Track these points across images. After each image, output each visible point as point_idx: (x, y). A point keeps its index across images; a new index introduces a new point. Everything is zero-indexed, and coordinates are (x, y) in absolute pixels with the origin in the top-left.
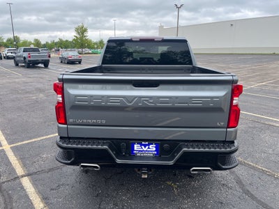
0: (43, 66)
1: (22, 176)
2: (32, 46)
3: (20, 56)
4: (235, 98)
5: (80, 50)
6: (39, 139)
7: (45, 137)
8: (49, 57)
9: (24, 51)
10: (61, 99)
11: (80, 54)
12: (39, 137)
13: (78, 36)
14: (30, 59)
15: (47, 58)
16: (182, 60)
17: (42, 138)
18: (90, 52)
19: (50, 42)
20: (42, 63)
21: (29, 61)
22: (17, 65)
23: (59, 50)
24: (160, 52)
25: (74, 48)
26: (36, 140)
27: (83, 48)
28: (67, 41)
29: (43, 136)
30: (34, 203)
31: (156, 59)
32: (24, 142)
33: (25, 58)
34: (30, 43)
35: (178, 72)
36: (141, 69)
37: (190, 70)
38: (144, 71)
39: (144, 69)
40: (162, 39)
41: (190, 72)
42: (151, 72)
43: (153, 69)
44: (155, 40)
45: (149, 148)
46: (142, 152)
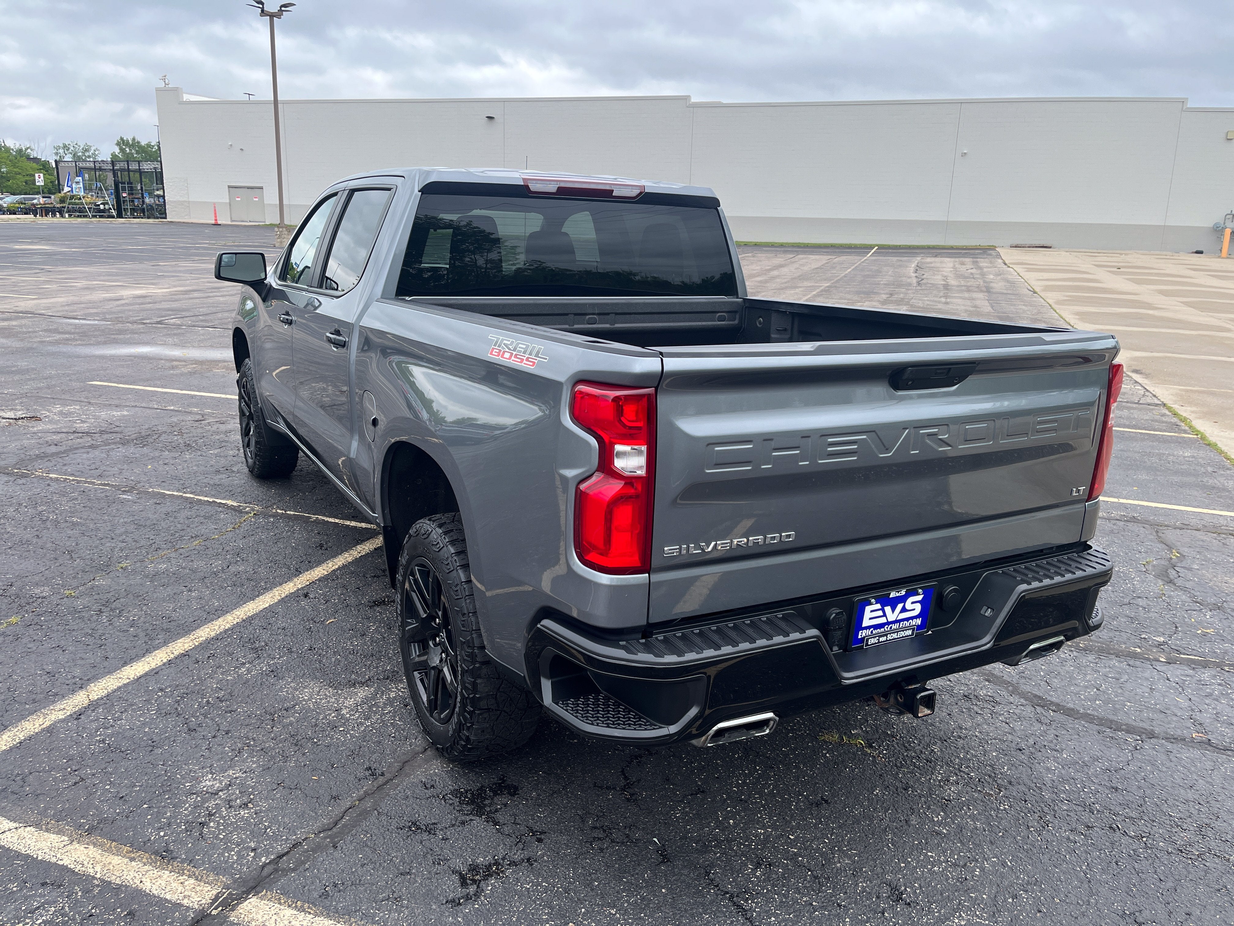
35: (700, 323)
36: (573, 316)
37: (737, 316)
38: (584, 324)
39: (583, 312)
40: (641, 193)
41: (736, 322)
42: (608, 326)
43: (616, 314)
44: (615, 193)
45: (904, 610)
46: (883, 630)
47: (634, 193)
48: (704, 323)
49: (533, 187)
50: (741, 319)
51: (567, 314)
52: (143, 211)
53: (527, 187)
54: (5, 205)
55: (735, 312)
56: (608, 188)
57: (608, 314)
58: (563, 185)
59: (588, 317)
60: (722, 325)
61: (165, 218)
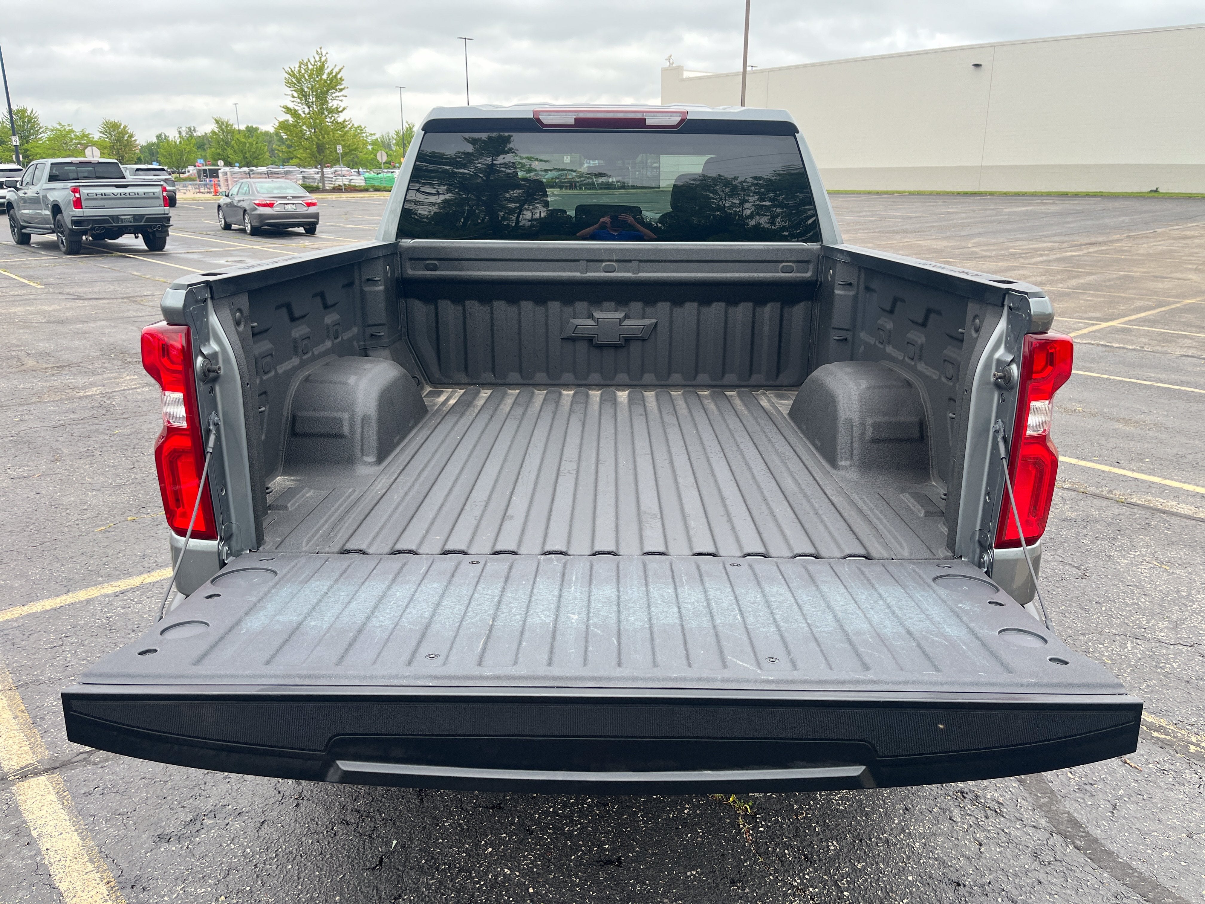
0: (139, 243)
1: (24, 774)
2: (93, 155)
3: (35, 202)
4: (1034, 404)
5: (313, 172)
6: (109, 589)
7: (135, 581)
8: (171, 201)
9: (53, 178)
10: (181, 411)
11: (312, 190)
12: (109, 577)
13: (302, 110)
14: (78, 212)
15: (160, 209)
16: (764, 221)
17: (124, 584)
18: (359, 181)
19: (173, 135)
20: (135, 230)
21: (77, 222)
22: (24, 240)
23: (214, 174)
24: (667, 182)
25: (285, 162)
26: (93, 592)
27: (323, 164)
28: (251, 131)
29: (128, 574)
31: (651, 214)
32: (38, 607)
33: (56, 209)
34: (85, 142)
35: (756, 275)
36: (585, 262)
37: (811, 267)
38: (599, 271)
39: (597, 258)
40: (682, 121)
41: (809, 274)
42: (630, 275)
43: (640, 261)
44: (648, 122)
47: (675, 120)
48: (761, 275)
49: (546, 120)
50: (816, 272)
51: (577, 260)
53: (538, 120)
54: (545, 180)
55: (807, 262)
56: (639, 116)
57: (630, 261)
58: (582, 115)
59: (604, 264)
60: (787, 277)
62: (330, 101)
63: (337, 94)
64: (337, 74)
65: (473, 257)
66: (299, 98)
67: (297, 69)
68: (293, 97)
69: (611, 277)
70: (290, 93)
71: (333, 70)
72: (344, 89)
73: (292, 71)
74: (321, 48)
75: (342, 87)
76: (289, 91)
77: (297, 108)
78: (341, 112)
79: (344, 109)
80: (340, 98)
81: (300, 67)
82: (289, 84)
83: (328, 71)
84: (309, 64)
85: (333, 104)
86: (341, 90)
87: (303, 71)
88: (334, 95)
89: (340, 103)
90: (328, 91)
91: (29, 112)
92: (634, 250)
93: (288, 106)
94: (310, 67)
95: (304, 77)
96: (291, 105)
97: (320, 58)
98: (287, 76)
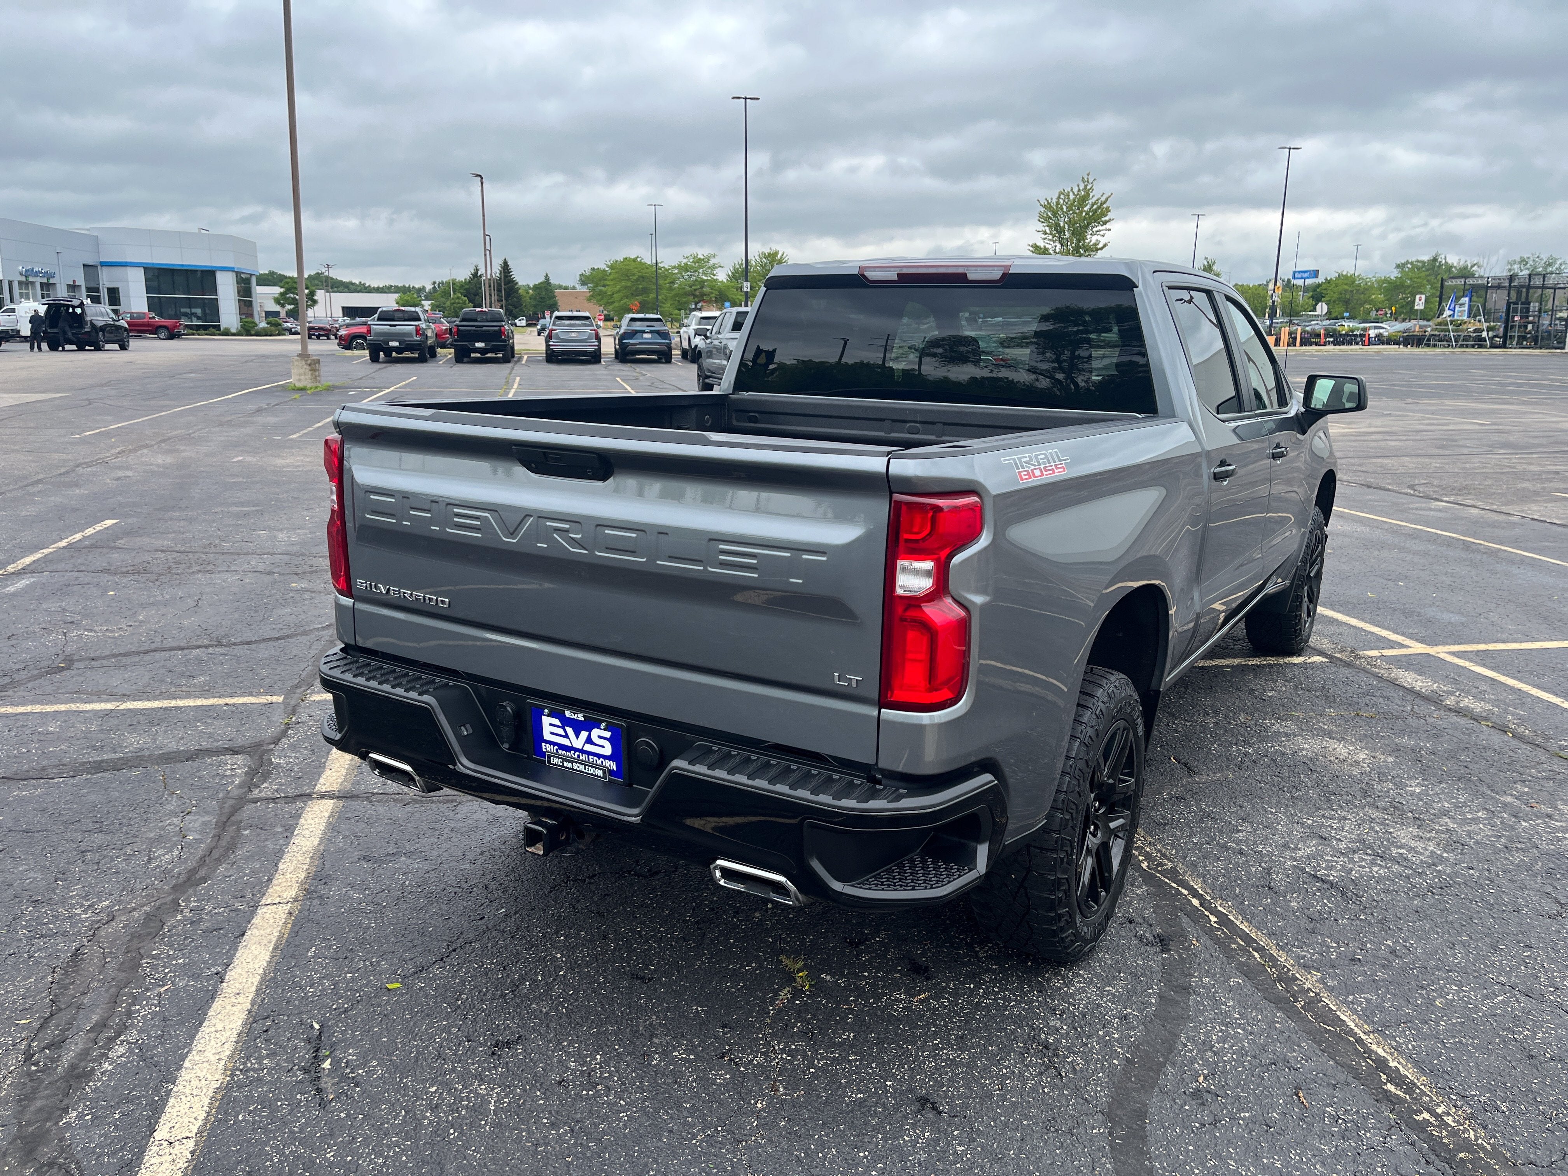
4: (900, 563)
30: (278, 879)
36: (892, 422)
38: (903, 433)
39: (903, 419)
40: (1004, 274)
43: (945, 424)
44: (971, 276)
45: (589, 741)
46: (568, 754)
47: (997, 275)
49: (872, 275)
51: (883, 420)
52: (1535, 339)
53: (863, 275)
56: (961, 270)
57: (934, 423)
58: (905, 271)
59: (908, 425)
61: (1563, 348)
62: (1088, 237)
63: (1100, 228)
64: (1102, 204)
65: (789, 411)
66: (1051, 233)
67: (1054, 201)
68: (1045, 233)
69: (914, 439)
70: (1043, 228)
71: (1098, 200)
72: (1109, 221)
73: (1048, 203)
74: (1088, 175)
75: (1107, 218)
76: (1040, 227)
77: (1047, 246)
78: (1101, 249)
79: (1105, 246)
80: (1102, 233)
81: (1059, 197)
82: (1043, 219)
83: (1093, 200)
84: (1071, 194)
85: (1091, 239)
86: (1105, 223)
87: (1061, 201)
88: (1095, 229)
89: (1099, 238)
90: (1089, 224)
91: (779, 256)
92: (939, 412)
93: (1038, 244)
94: (1072, 197)
95: (1062, 209)
96: (1041, 244)
97: (1086, 186)
98: (1043, 210)
